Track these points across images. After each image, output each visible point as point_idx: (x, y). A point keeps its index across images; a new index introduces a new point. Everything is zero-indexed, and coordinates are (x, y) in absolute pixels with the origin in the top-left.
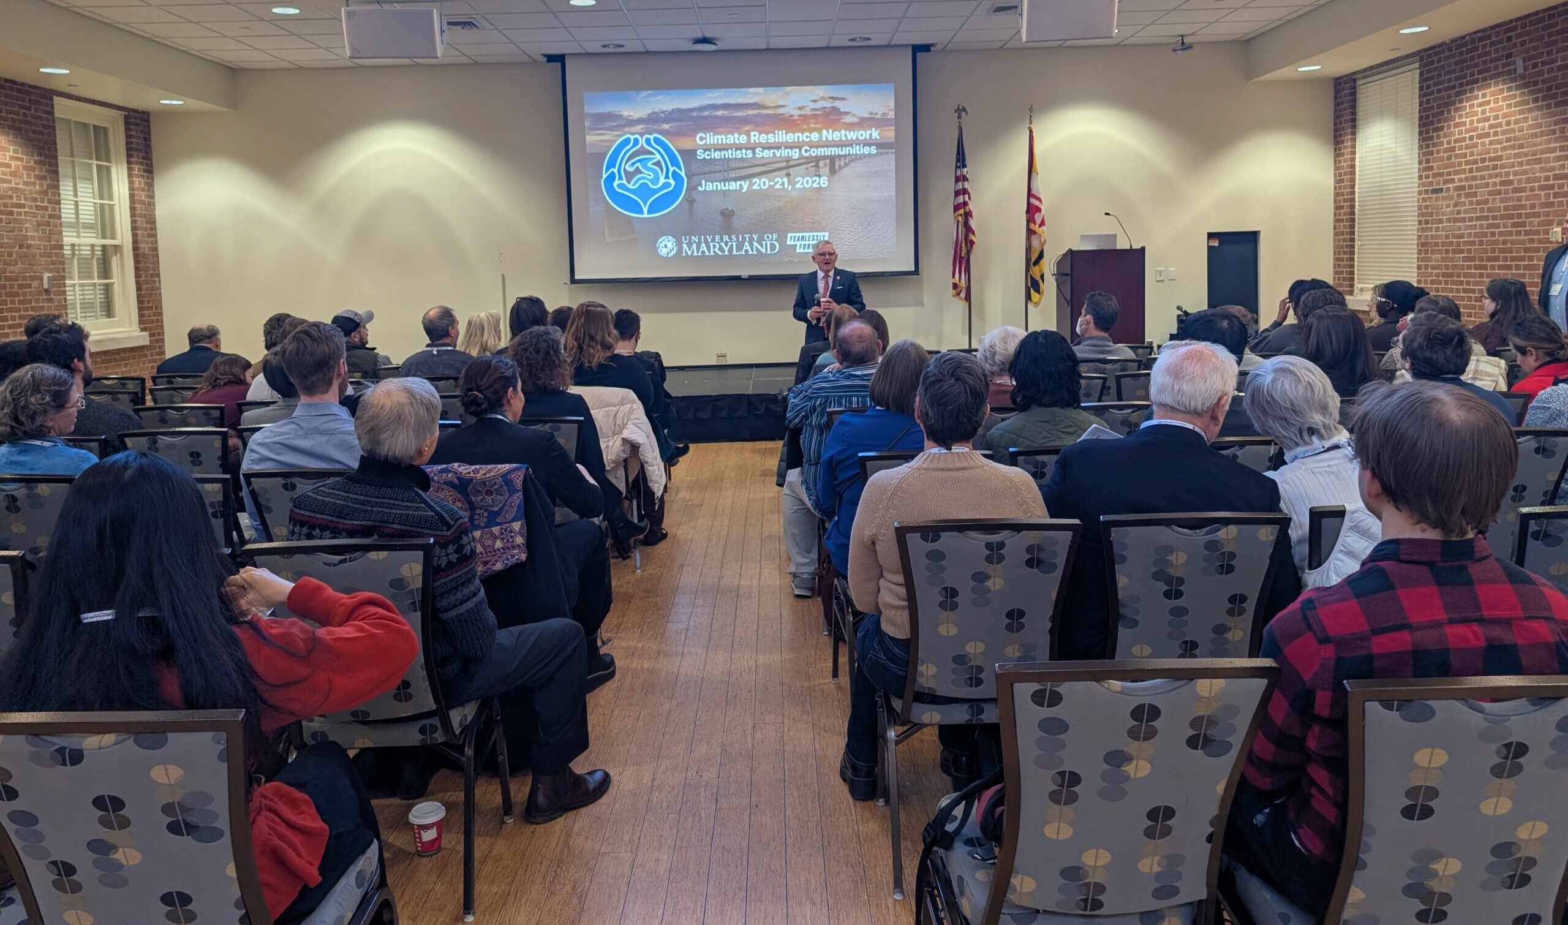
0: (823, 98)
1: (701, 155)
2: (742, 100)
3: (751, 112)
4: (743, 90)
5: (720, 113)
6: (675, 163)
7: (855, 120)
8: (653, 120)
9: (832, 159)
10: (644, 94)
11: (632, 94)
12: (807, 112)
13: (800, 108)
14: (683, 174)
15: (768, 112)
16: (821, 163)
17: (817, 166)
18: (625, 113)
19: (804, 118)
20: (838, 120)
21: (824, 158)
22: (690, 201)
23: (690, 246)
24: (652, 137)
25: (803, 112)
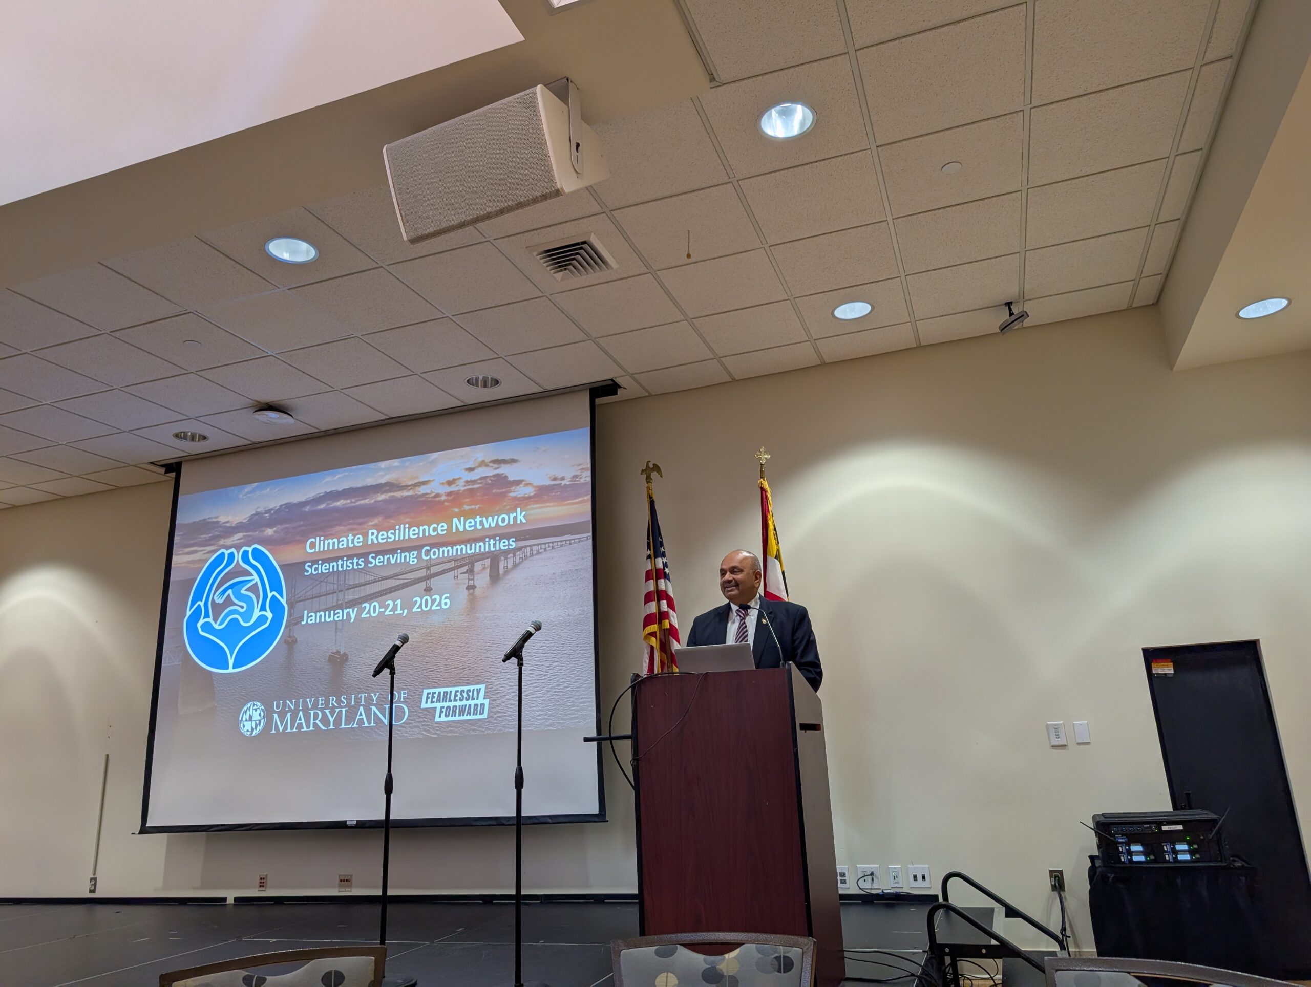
0: (483, 464)
1: (310, 570)
2: (370, 481)
3: (382, 497)
4: (372, 466)
5: (340, 503)
6: (276, 587)
7: (529, 491)
8: (255, 524)
9: (495, 558)
10: (249, 488)
11: (233, 490)
12: (460, 487)
13: (450, 483)
14: (283, 601)
15: (405, 493)
16: (478, 566)
17: (471, 571)
18: (222, 519)
19: (455, 498)
20: (504, 495)
21: (481, 556)
22: (290, 642)
23: (282, 717)
24: (250, 549)
25: (453, 488)
